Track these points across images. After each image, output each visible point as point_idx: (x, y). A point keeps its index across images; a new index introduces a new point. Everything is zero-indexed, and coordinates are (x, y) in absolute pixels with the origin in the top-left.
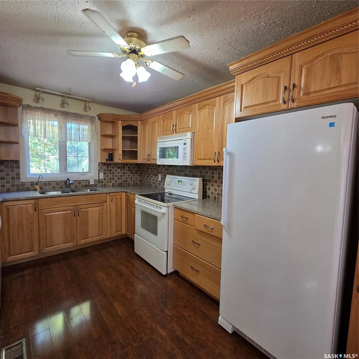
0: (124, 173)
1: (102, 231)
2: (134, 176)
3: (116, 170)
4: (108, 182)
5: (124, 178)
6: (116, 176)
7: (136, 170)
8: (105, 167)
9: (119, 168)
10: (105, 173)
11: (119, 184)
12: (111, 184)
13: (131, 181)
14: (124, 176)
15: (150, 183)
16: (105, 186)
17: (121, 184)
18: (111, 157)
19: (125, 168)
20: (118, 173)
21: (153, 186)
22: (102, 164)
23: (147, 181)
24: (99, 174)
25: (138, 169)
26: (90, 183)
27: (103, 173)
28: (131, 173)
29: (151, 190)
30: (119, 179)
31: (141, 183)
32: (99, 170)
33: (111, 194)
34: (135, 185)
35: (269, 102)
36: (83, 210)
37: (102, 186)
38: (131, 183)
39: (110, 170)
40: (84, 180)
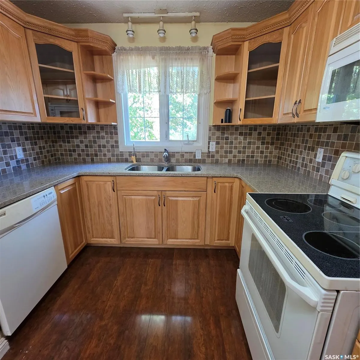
0: (249, 143)
1: (198, 234)
2: (267, 148)
3: (236, 139)
4: (221, 156)
5: (248, 152)
6: (236, 148)
7: (273, 138)
8: (218, 134)
9: (241, 134)
10: (218, 143)
11: (239, 161)
12: (227, 160)
13: (261, 157)
14: (249, 148)
15: (296, 164)
16: (217, 162)
17: (243, 160)
18: (229, 116)
19: (251, 135)
20: (240, 143)
21: (302, 171)
22: (215, 128)
23: (291, 160)
24: (209, 144)
25: (277, 135)
26: (195, 157)
27: (215, 143)
28: (263, 143)
29: (296, 178)
30: (239, 152)
31: (278, 162)
32: (210, 138)
33: (214, 179)
34: (268, 164)
36: (171, 198)
37: (212, 163)
38: (261, 160)
39: (227, 139)
40: (187, 153)
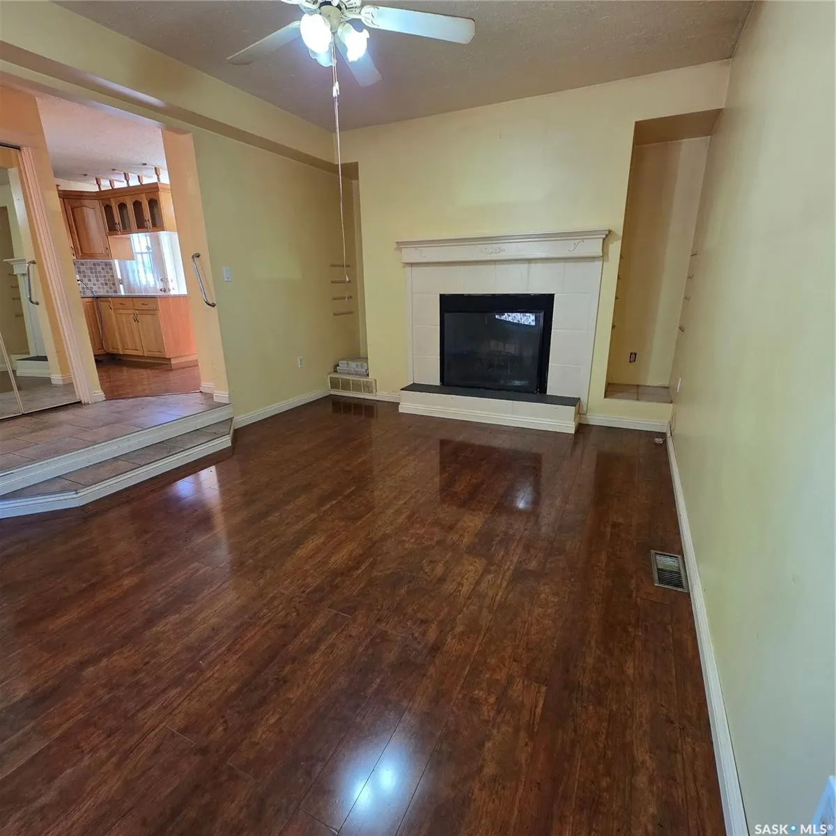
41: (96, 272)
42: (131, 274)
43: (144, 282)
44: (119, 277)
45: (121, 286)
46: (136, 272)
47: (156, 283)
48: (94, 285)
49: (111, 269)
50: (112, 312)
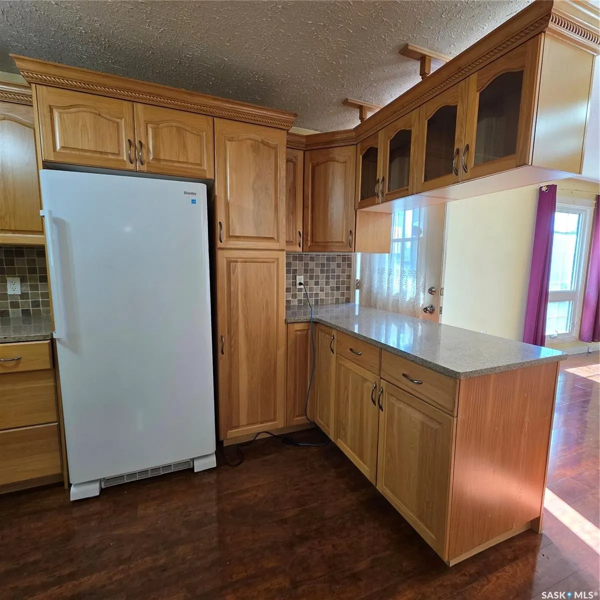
35: (106, 153)
41: (328, 271)
42: (376, 276)
43: (396, 289)
44: (358, 277)
45: (357, 291)
46: (387, 272)
47: (418, 294)
48: (322, 290)
49: (350, 266)
50: (334, 356)
